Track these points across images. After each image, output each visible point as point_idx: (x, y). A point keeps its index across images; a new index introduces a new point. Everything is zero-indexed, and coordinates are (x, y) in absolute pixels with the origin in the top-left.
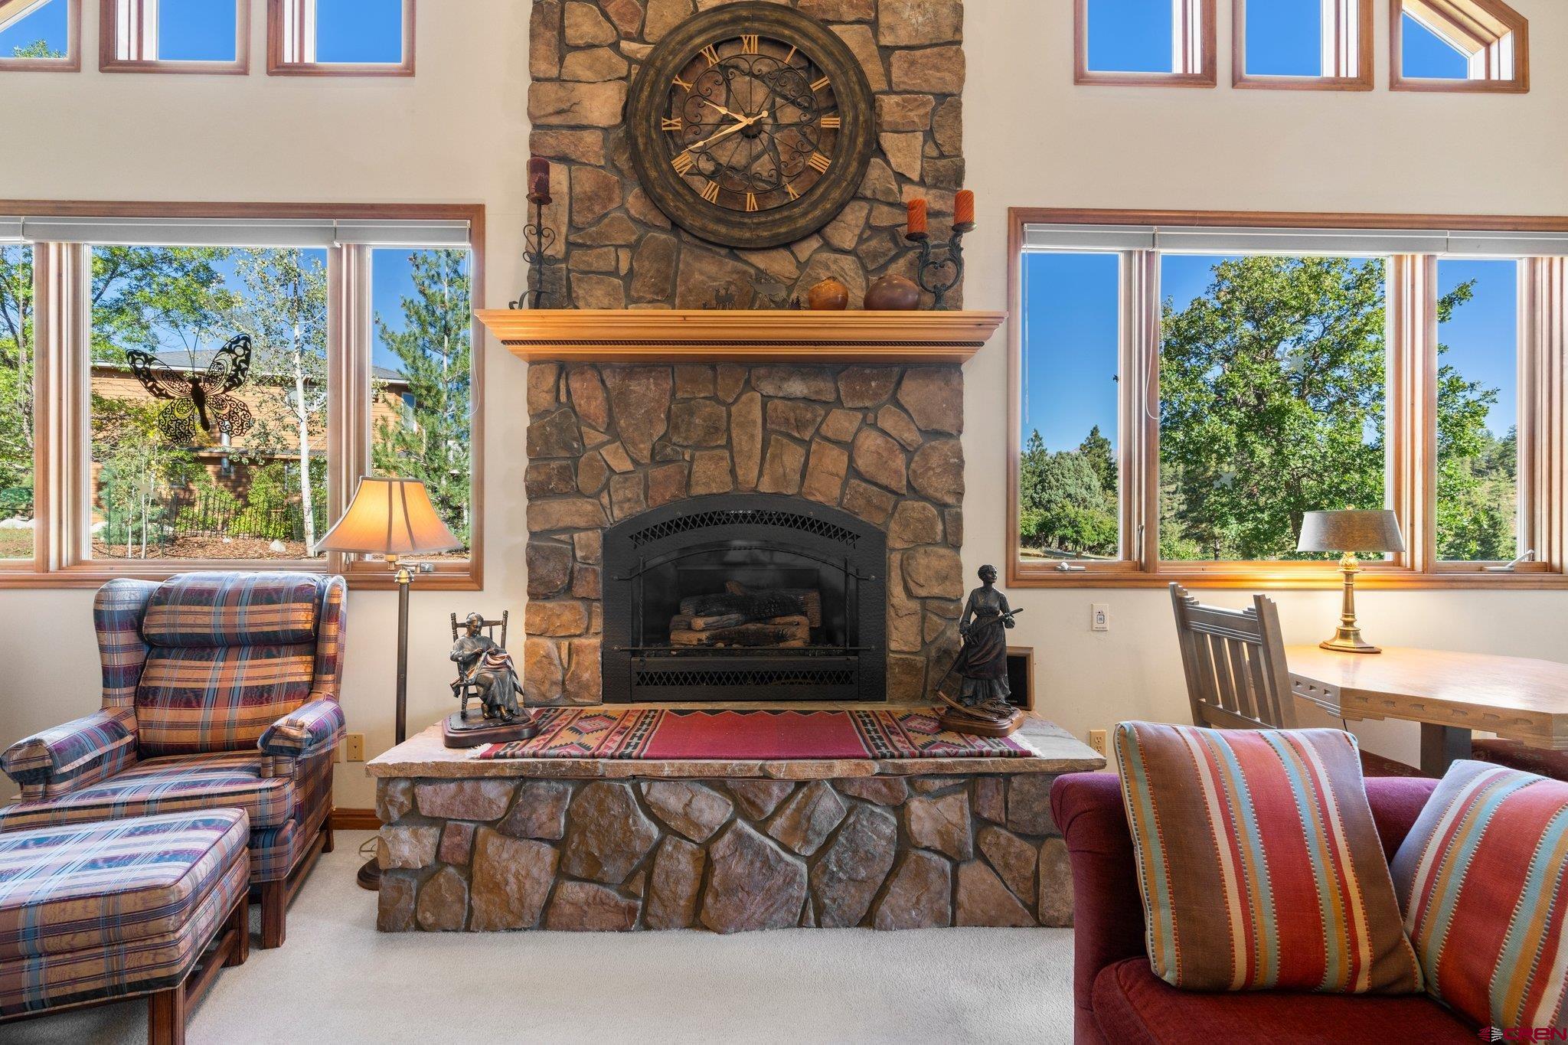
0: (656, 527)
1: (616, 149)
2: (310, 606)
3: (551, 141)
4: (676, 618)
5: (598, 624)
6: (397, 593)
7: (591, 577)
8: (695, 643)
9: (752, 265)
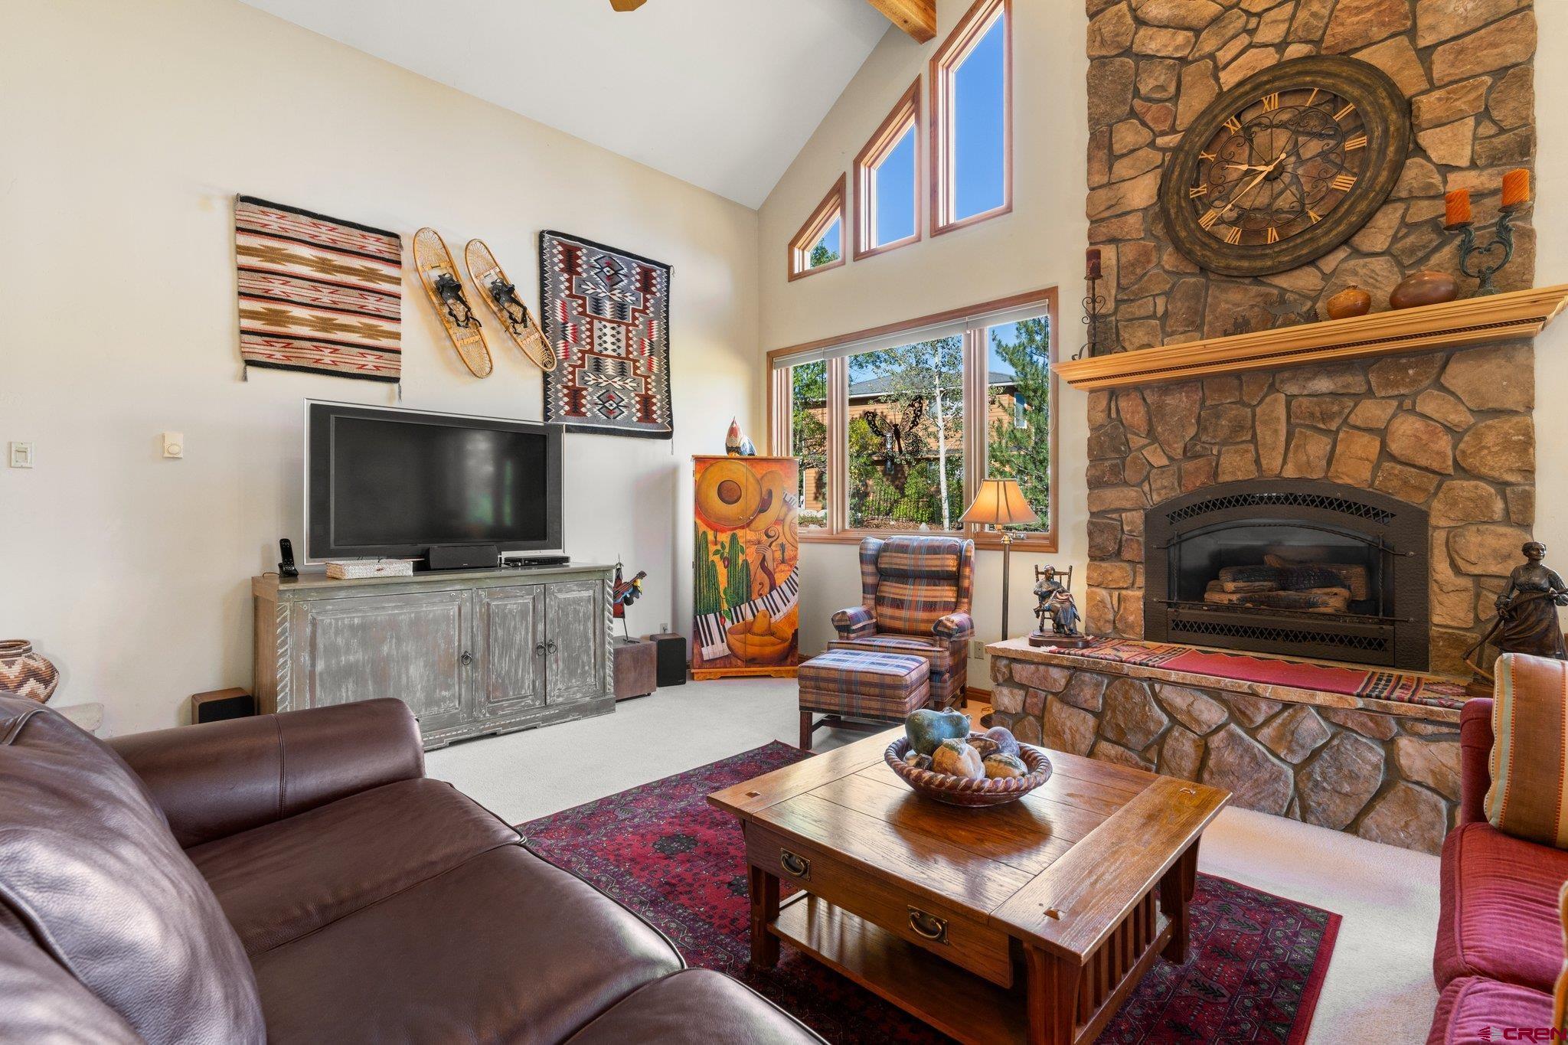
0: (1188, 508)
1: (1153, 222)
2: (955, 557)
3: (1103, 230)
4: (1212, 583)
5: (1141, 581)
6: (1002, 553)
7: (1135, 546)
8: (1226, 602)
9: (1276, 287)
